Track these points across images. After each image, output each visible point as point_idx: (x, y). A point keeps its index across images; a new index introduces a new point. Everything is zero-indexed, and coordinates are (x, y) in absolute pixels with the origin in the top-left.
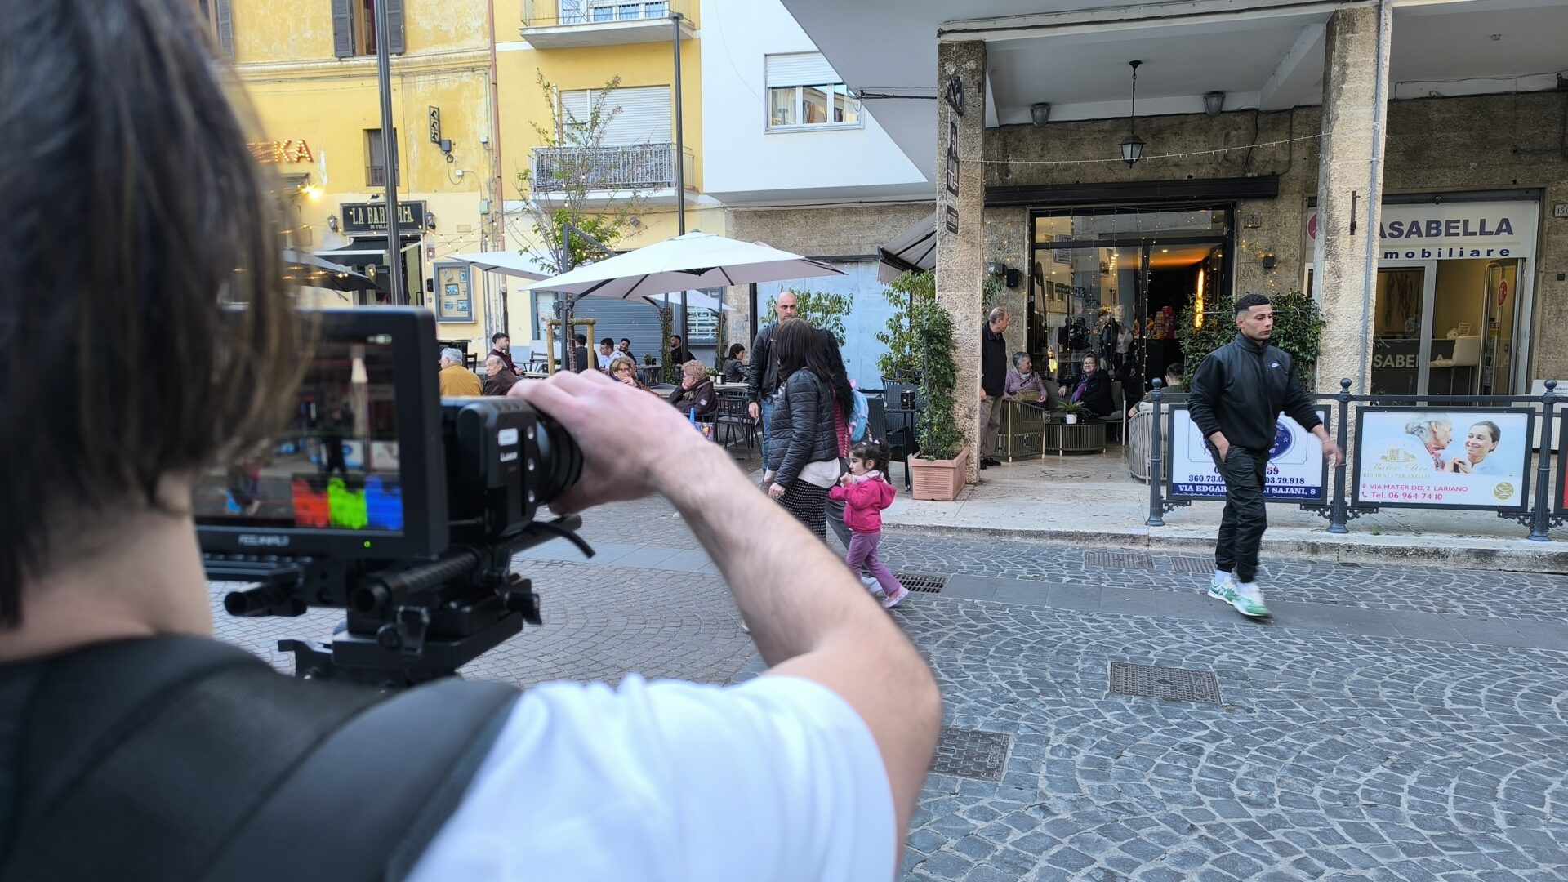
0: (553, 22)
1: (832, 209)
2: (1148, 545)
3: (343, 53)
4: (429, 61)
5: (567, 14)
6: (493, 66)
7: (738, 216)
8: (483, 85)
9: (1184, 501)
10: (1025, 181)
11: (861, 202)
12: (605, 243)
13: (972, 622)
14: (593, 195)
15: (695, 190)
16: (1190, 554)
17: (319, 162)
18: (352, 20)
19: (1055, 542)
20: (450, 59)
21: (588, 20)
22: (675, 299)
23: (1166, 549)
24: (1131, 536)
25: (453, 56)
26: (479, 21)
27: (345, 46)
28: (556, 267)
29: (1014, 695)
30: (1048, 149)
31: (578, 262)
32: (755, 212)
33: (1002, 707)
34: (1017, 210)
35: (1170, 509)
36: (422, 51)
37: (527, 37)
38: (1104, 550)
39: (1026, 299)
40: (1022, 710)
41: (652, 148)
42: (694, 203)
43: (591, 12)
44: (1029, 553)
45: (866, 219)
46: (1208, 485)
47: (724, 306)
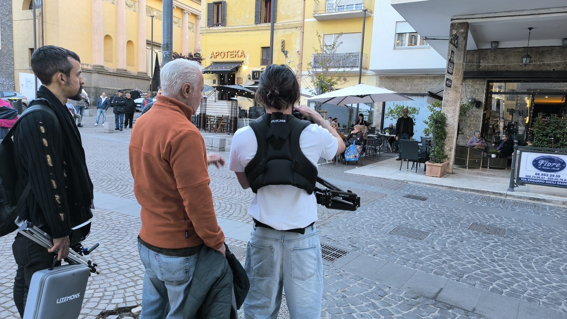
0: (324, 12)
1: (416, 77)
2: (506, 197)
3: (257, 23)
4: (283, 25)
5: (329, 8)
6: (303, 26)
7: (381, 78)
8: (299, 33)
9: (523, 184)
10: (486, 69)
11: (427, 74)
12: (333, 86)
13: (432, 208)
14: (331, 70)
15: (366, 69)
16: (521, 201)
17: (247, 57)
18: (261, 12)
19: (472, 193)
20: (290, 24)
21: (336, 11)
22: (355, 106)
23: (513, 199)
24: (500, 193)
25: (291, 23)
26: (300, 12)
27: (258, 21)
28: (316, 94)
29: (436, 225)
30: (496, 58)
31: (323, 92)
32: (387, 77)
33: (431, 227)
34: (482, 80)
35: (517, 186)
36: (281, 22)
37: (315, 17)
38: (489, 197)
39: (482, 112)
40: (437, 228)
41: (353, 54)
42: (366, 73)
43: (337, 8)
44: (461, 195)
45: (429, 80)
46: (533, 179)
47: (372, 109)
